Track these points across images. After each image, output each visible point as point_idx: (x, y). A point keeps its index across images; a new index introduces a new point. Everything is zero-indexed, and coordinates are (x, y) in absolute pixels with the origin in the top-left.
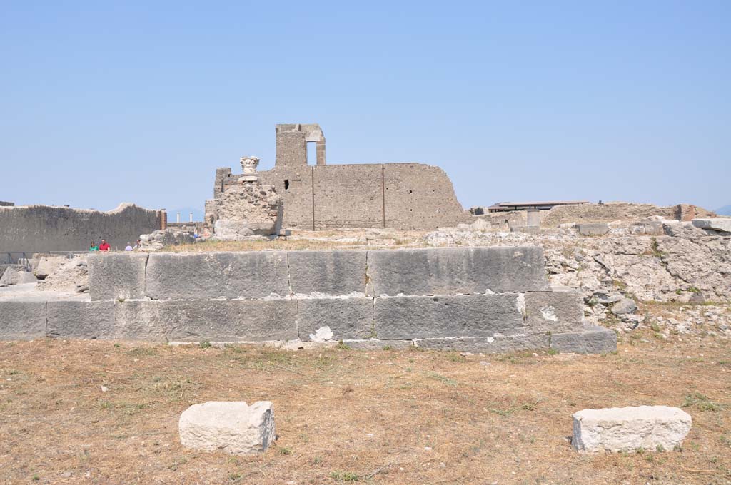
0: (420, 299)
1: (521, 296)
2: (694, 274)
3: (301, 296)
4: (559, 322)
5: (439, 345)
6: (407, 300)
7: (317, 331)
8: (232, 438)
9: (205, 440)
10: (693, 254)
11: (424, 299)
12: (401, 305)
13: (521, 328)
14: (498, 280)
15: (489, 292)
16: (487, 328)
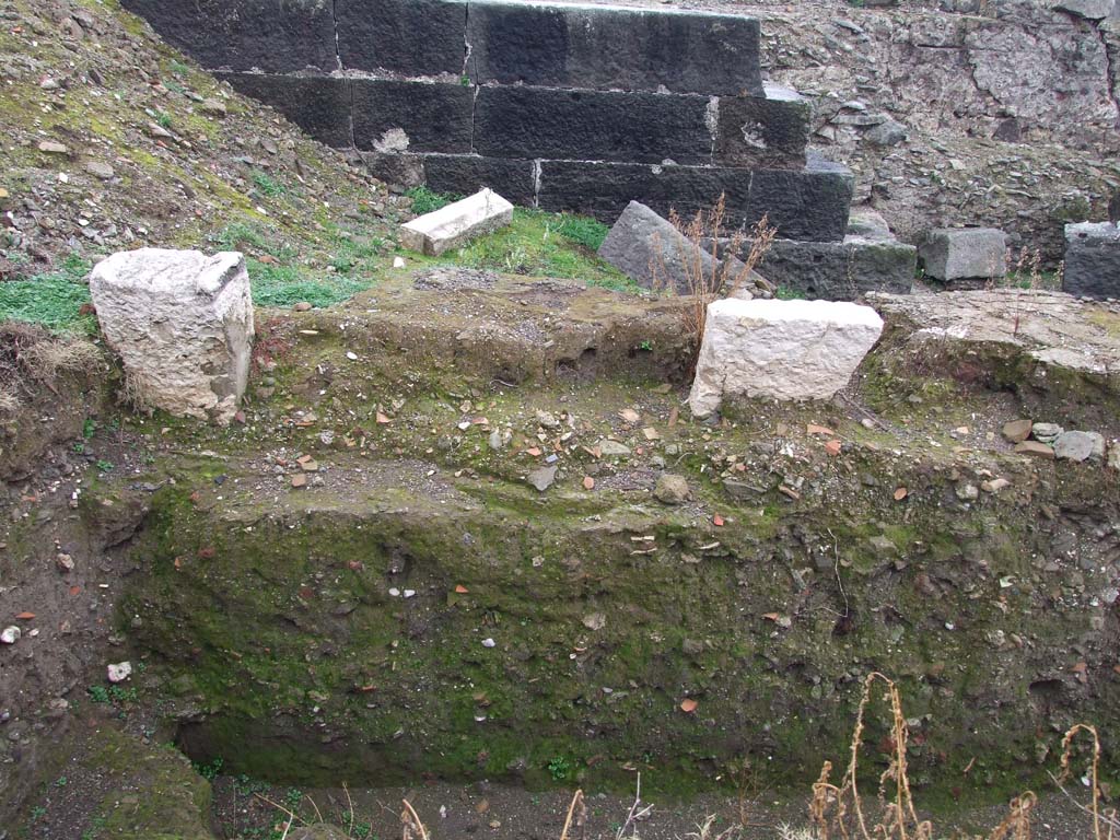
0: (550, 92)
1: (714, 101)
2: (1014, 89)
3: (358, 75)
4: (768, 151)
5: (575, 172)
6: (530, 94)
7: (384, 135)
8: (172, 308)
9: (131, 310)
10: (1022, 54)
11: (556, 94)
12: (520, 101)
13: (706, 156)
14: (681, 71)
15: (663, 91)
16: (653, 150)
